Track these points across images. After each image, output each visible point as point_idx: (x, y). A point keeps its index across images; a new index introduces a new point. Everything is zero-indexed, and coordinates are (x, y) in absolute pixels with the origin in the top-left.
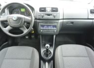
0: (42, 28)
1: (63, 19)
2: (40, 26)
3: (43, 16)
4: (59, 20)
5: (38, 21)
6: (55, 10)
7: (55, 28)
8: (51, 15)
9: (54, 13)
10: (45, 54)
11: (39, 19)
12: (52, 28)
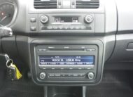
0: (44, 65)
1: (117, 33)
3: (46, 24)
4: (103, 35)
5: (30, 40)
7: (89, 65)
8: (77, 18)
9: (87, 13)
11: (34, 35)
12: (81, 66)
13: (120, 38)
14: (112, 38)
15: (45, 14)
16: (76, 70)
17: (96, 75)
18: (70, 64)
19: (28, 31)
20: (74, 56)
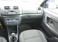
0: (8, 21)
1: (23, 14)
2: (6, 20)
3: (7, 13)
4: (20, 15)
5: (4, 16)
6: (16, 8)
7: (17, 21)
8: (14, 12)
9: (16, 10)
10: (12, 40)
11: (5, 15)
12: (16, 21)
13: (23, 15)
14: (22, 15)
15: (7, 11)
16: (15, 22)
17: (19, 23)
18: (14, 21)
19: (3, 14)
20: (14, 19)
